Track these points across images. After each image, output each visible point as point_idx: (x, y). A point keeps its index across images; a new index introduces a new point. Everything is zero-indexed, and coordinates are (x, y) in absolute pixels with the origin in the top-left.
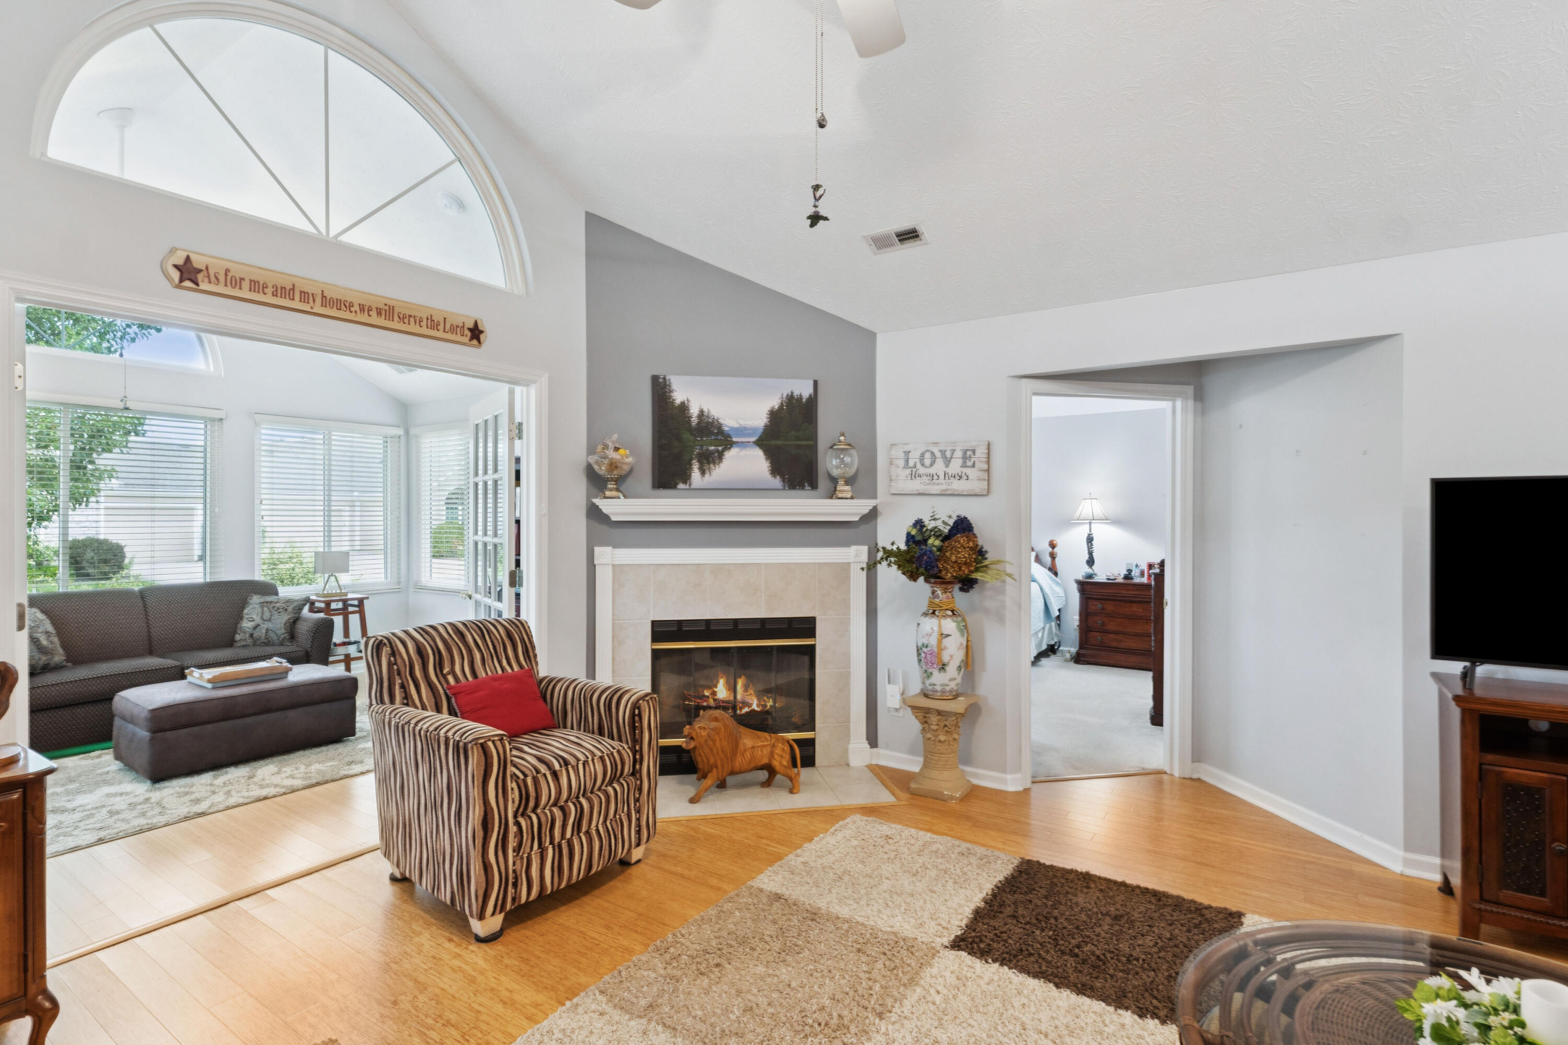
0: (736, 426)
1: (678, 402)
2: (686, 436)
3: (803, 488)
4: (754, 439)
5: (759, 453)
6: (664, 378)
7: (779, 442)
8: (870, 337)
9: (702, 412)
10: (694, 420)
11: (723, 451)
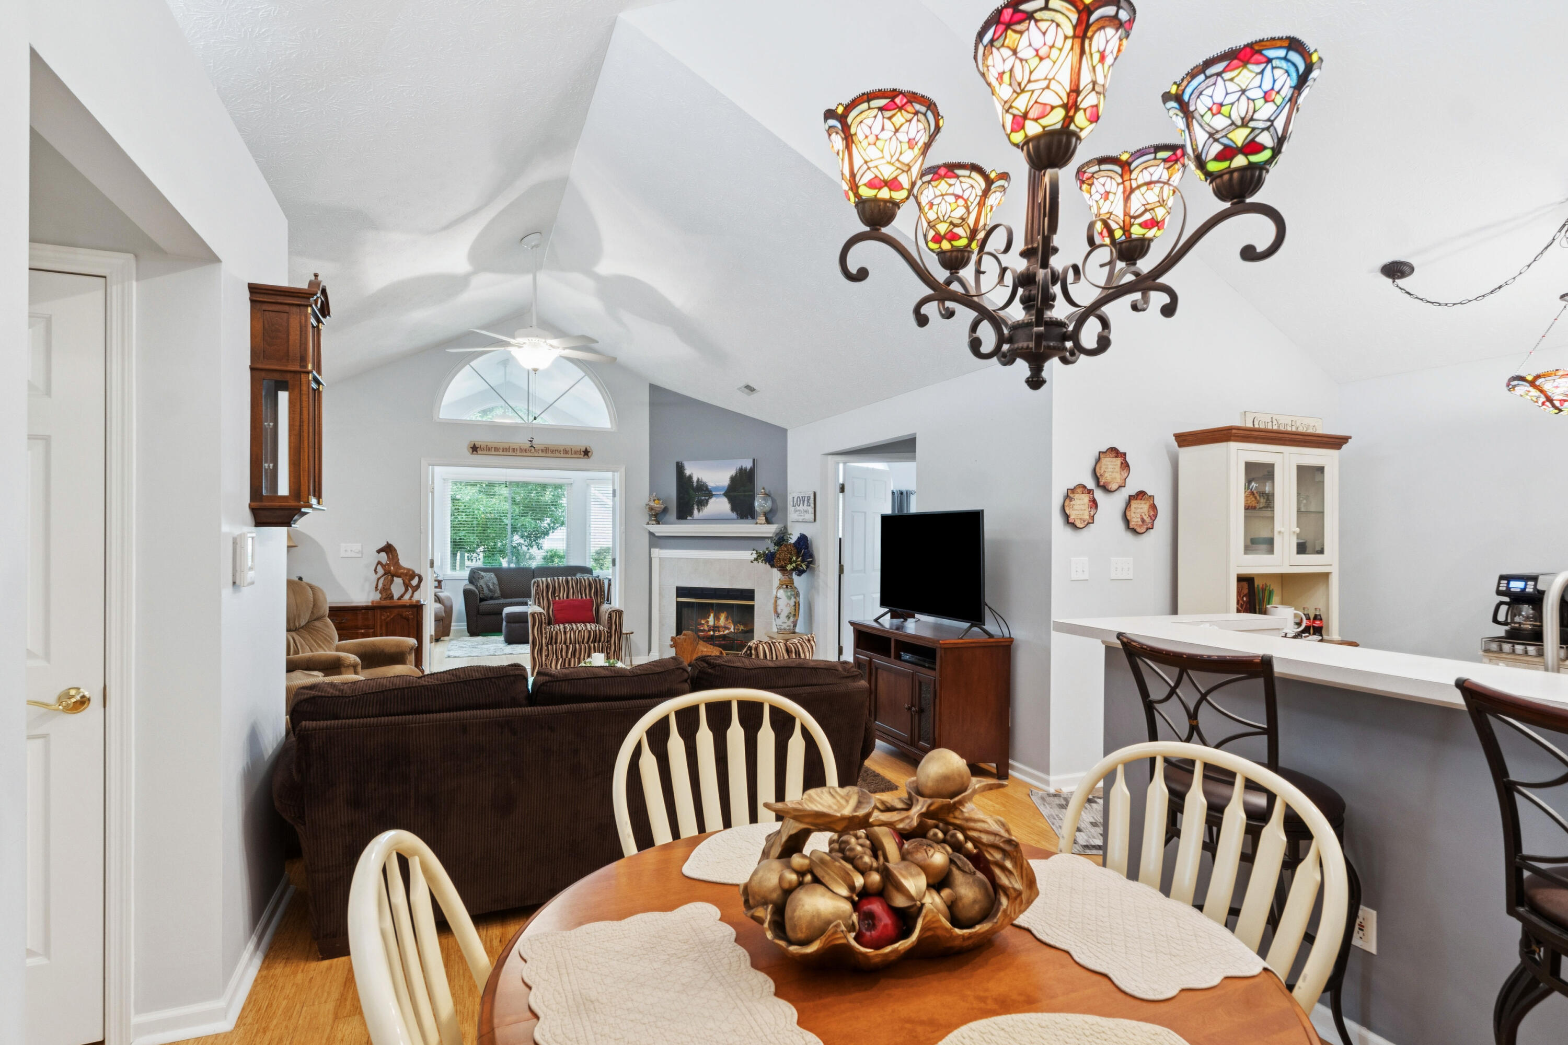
0: (715, 486)
1: (687, 475)
2: (691, 492)
3: (747, 518)
4: (723, 493)
5: (725, 500)
6: (681, 463)
7: (736, 494)
8: (783, 432)
9: (698, 479)
10: (695, 484)
11: (708, 499)
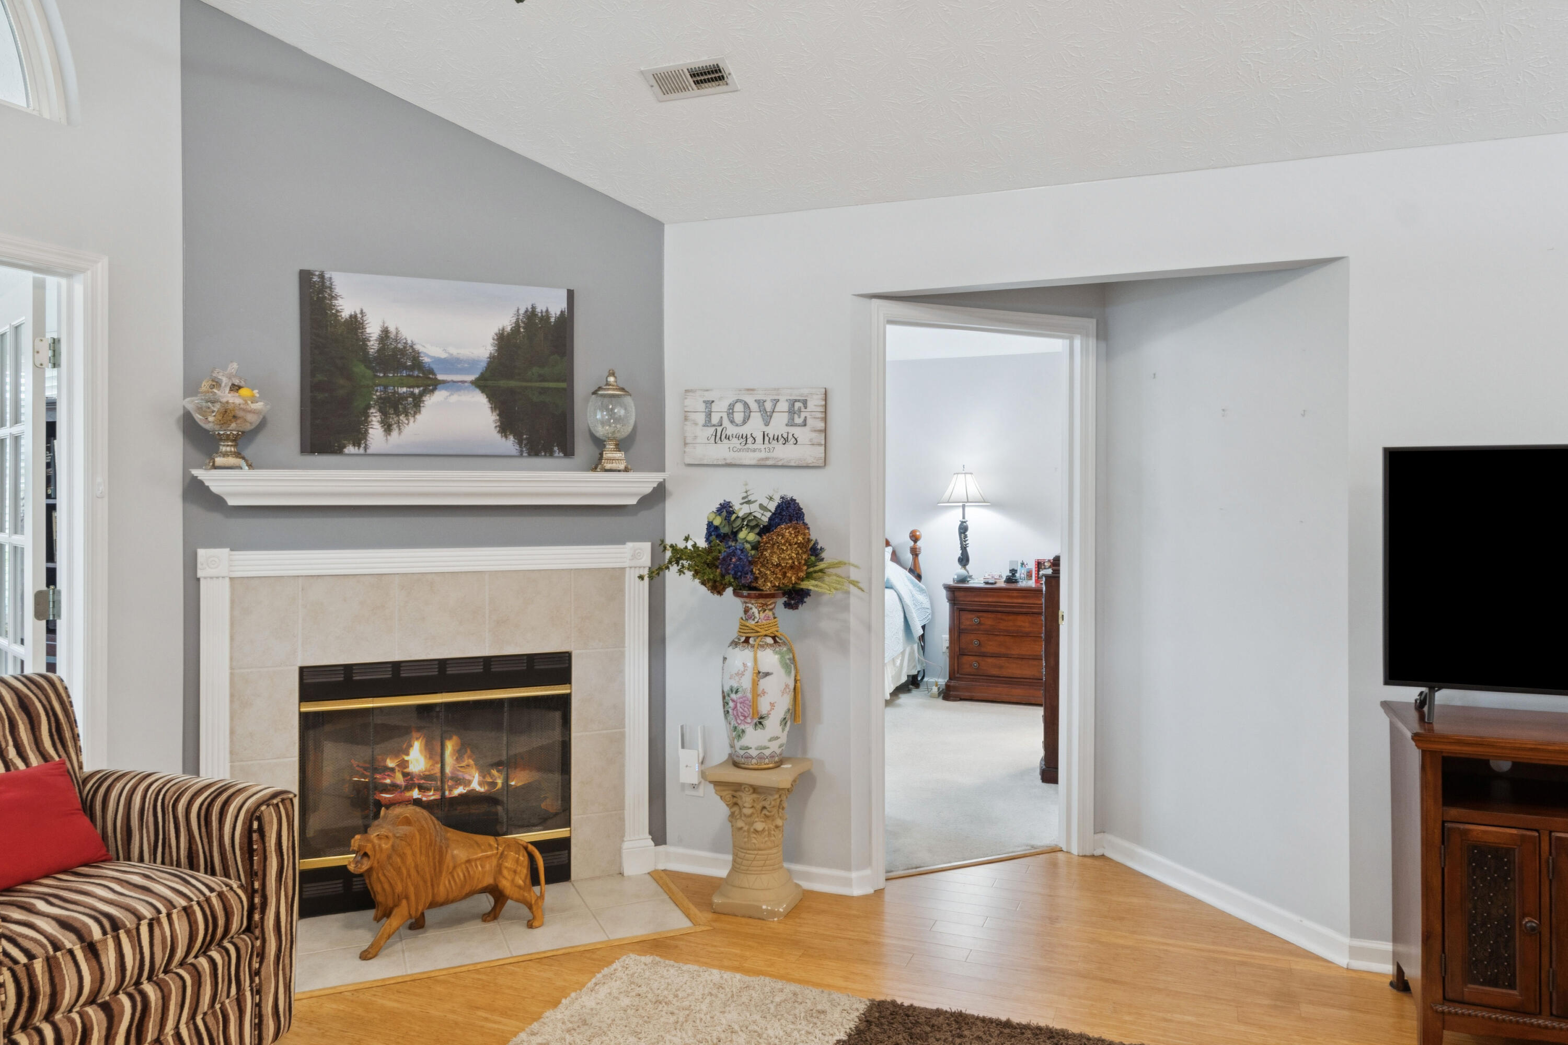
0: (443, 355)
1: (345, 314)
2: (360, 369)
3: (551, 454)
4: (472, 377)
5: (480, 400)
6: (322, 276)
7: (513, 383)
8: (657, 227)
9: (385, 332)
10: (373, 346)
11: (422, 394)
